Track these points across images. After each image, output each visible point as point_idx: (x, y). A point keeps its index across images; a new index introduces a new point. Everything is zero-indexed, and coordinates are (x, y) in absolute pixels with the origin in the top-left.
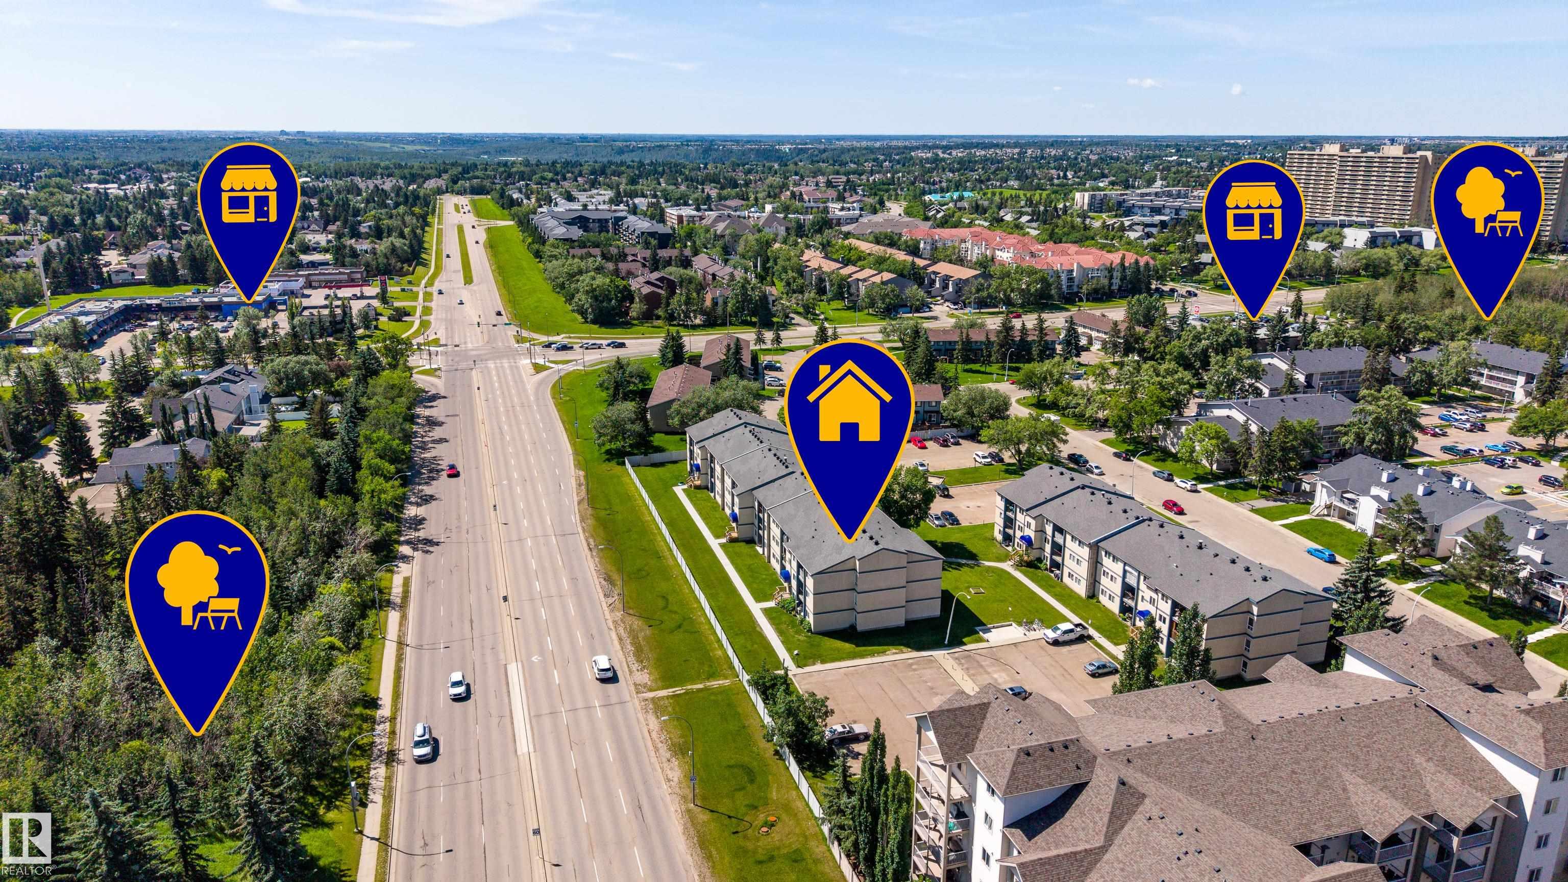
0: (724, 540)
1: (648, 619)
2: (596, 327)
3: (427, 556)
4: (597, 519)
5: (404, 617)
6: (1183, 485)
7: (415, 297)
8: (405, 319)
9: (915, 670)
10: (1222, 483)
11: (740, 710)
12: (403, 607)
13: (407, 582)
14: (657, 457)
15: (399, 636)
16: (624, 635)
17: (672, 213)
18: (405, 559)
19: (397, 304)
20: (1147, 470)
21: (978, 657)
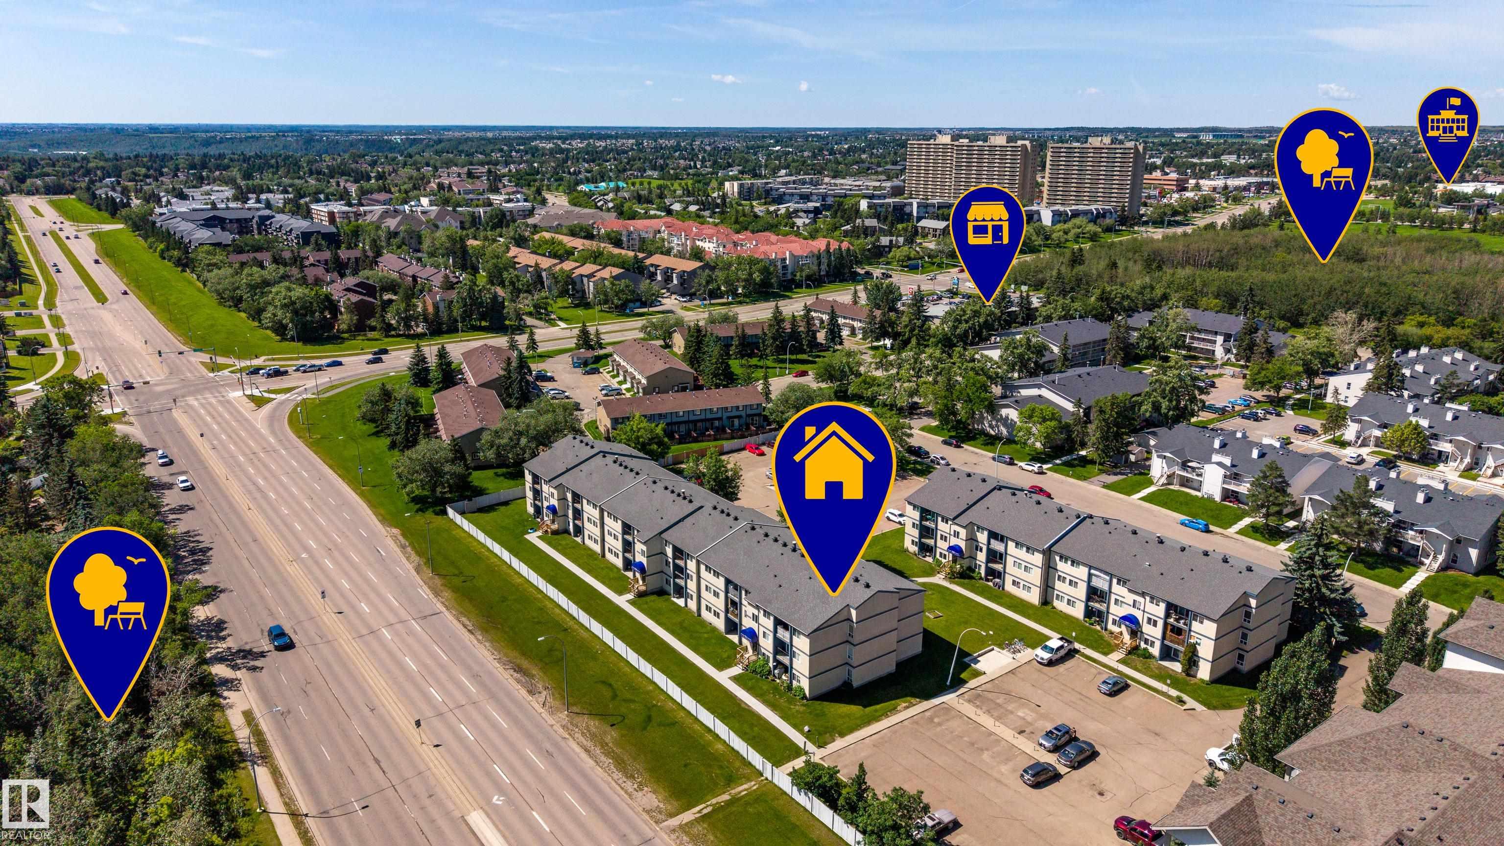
0: (630, 596)
1: (601, 714)
2: (300, 344)
3: (257, 674)
4: (455, 590)
5: (276, 775)
6: (1030, 468)
7: (40, 324)
8: (42, 351)
9: (940, 724)
10: (1058, 461)
11: (793, 819)
12: (266, 757)
13: (248, 716)
14: (483, 501)
15: (286, 804)
16: (589, 744)
17: (320, 210)
18: (230, 684)
19: (20, 333)
20: (985, 456)
21: (990, 695)
